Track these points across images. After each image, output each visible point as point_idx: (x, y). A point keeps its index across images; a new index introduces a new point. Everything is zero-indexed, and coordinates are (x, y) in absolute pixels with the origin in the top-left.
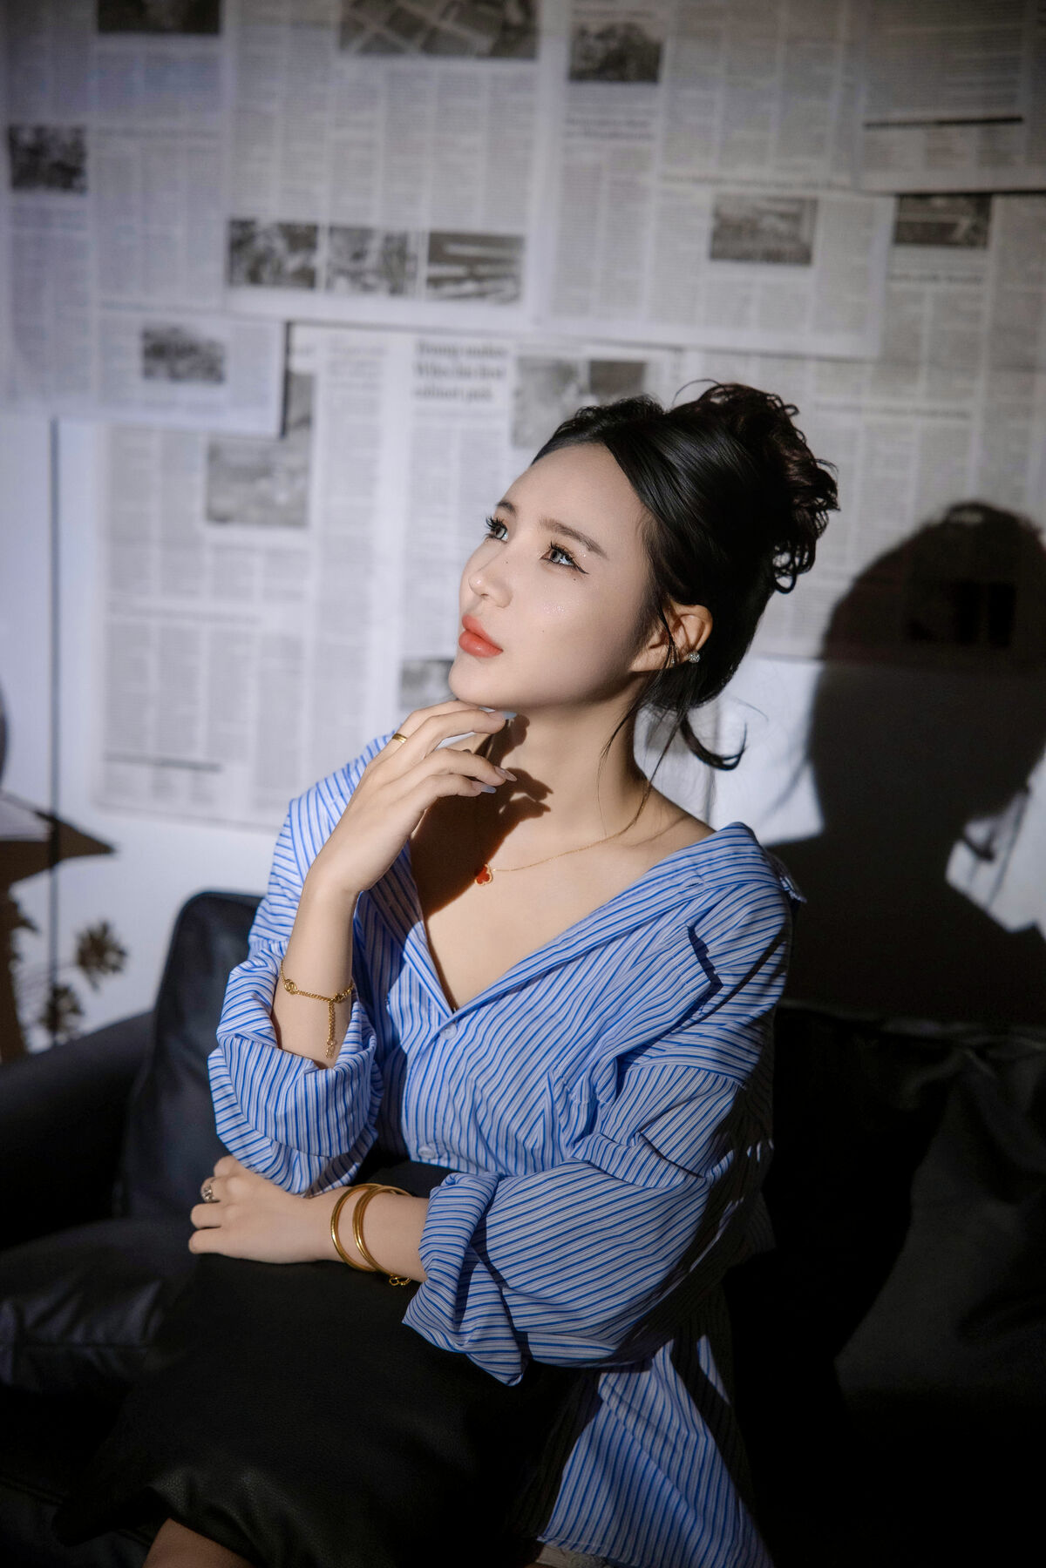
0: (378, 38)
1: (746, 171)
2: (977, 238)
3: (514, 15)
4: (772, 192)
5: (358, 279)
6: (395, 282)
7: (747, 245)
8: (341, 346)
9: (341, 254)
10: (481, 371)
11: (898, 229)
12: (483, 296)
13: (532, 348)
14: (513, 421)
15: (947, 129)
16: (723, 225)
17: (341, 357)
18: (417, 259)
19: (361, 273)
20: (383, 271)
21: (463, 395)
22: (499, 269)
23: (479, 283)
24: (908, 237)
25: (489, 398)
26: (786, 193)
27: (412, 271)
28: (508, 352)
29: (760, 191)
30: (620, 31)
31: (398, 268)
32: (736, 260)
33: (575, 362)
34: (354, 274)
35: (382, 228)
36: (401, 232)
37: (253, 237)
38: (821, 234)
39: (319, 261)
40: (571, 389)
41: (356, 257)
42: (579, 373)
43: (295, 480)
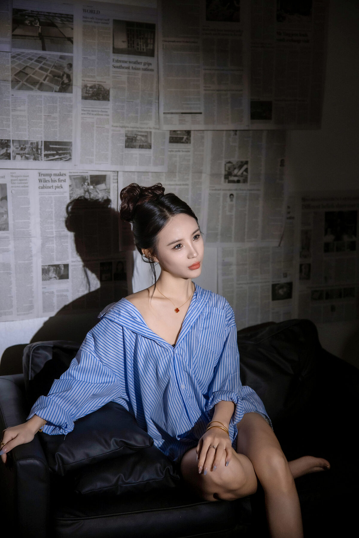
0: (23, 84)
1: (132, 124)
2: (188, 141)
3: (66, 81)
4: (140, 130)
5: (23, 156)
6: (35, 156)
7: (135, 144)
8: (14, 175)
9: (17, 148)
10: (59, 180)
11: (170, 139)
12: (61, 159)
13: (73, 173)
14: (70, 194)
15: (184, 115)
16: (128, 138)
17: (14, 178)
18: (41, 149)
19: (24, 153)
20: (31, 153)
21: (54, 187)
22: (66, 152)
23: (60, 155)
24: (172, 141)
25: (62, 187)
26: (143, 130)
27: (39, 153)
28: (66, 174)
29: (137, 129)
30: (97, 86)
31: (35, 152)
32: (132, 148)
33: (87, 176)
34: (22, 154)
35: (29, 141)
36: (35, 142)
38: (153, 141)
39: (10, 151)
40: (86, 184)
41: (22, 149)
42: (88, 179)
43: (3, 216)
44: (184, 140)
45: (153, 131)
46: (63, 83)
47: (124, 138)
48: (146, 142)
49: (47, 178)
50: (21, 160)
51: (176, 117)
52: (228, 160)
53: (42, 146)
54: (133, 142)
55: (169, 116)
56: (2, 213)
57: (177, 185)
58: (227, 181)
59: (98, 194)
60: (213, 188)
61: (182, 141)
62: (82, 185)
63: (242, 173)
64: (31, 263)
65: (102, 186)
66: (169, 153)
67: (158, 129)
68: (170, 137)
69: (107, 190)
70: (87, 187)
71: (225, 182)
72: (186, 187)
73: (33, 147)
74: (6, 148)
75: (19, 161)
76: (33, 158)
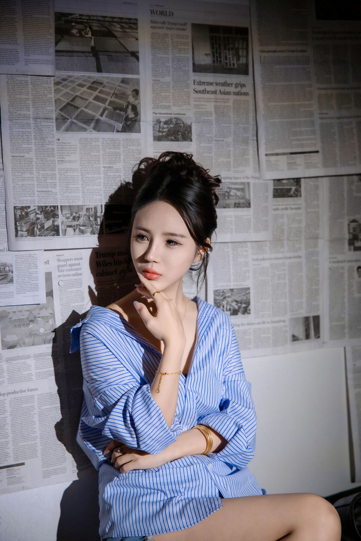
0: (72, 123)
1: (224, 173)
2: (297, 194)
3: (131, 115)
4: (234, 181)
5: (77, 228)
6: (93, 228)
7: (228, 202)
8: (61, 258)
9: (68, 218)
11: (274, 193)
15: (294, 156)
17: (62, 263)
18: (101, 217)
19: (77, 225)
20: (87, 224)
21: (118, 272)
24: (276, 194)
25: (130, 271)
26: (239, 181)
27: (99, 223)
29: (230, 181)
30: (173, 120)
31: (93, 222)
32: (224, 207)
34: (74, 226)
35: (84, 205)
36: (93, 207)
37: (27, 214)
38: (252, 195)
39: (59, 222)
41: (74, 219)
43: (48, 322)
44: (292, 192)
45: (252, 181)
46: (127, 119)
48: (243, 198)
49: (109, 259)
50: (74, 235)
51: (283, 159)
52: (352, 218)
53: (102, 212)
54: (225, 199)
55: (273, 158)
56: (47, 316)
57: (285, 258)
58: (352, 247)
60: (334, 260)
61: (289, 194)
66: (274, 212)
67: (258, 178)
68: (274, 189)
71: (350, 250)
72: (298, 260)
73: (90, 214)
74: (52, 219)
75: (72, 237)
76: (90, 231)
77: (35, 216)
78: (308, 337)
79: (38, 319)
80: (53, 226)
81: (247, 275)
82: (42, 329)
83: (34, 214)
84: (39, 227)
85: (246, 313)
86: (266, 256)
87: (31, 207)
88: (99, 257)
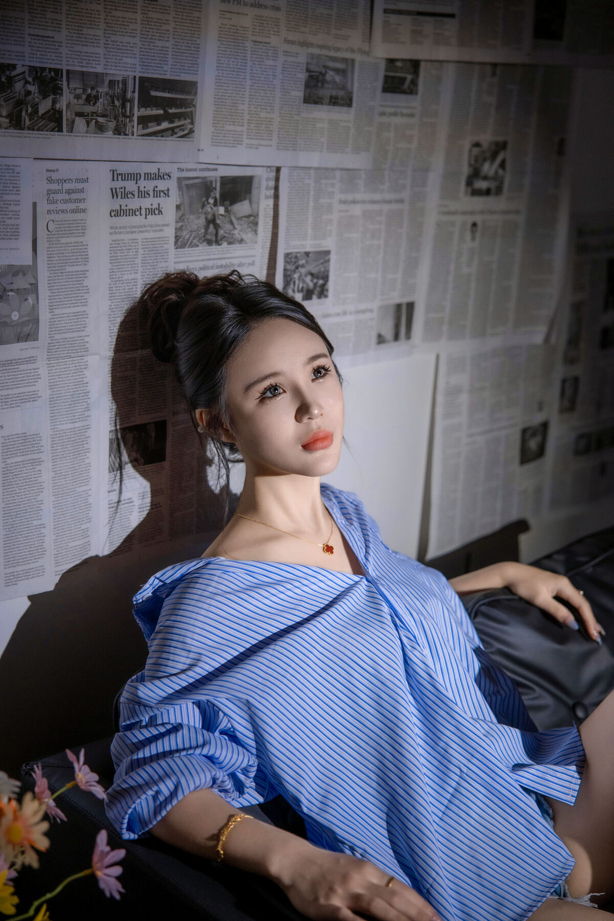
1: (321, 38)
2: (413, 88)
4: (332, 54)
5: (92, 120)
6: (118, 121)
7: (321, 92)
8: (55, 176)
9: (78, 97)
10: (154, 191)
11: (384, 83)
12: (172, 131)
13: (188, 170)
14: (176, 229)
15: (421, 18)
16: (310, 76)
17: (55, 187)
18: (131, 101)
19: (93, 113)
20: (109, 113)
21: (143, 211)
22: (183, 110)
23: (172, 122)
24: (387, 86)
25: (160, 212)
26: (339, 55)
27: (128, 113)
28: (172, 175)
29: (327, 53)
31: (118, 111)
32: (316, 103)
33: (214, 180)
34: (88, 115)
35: (107, 74)
36: (120, 79)
37: (11, 81)
38: (356, 85)
39: (62, 104)
40: (211, 201)
41: (88, 99)
42: (215, 189)
43: (26, 300)
44: (407, 85)
45: (358, 57)
47: (303, 76)
48: (344, 88)
49: (130, 186)
50: (87, 133)
51: (407, 23)
52: (476, 138)
53: (134, 92)
54: (318, 86)
55: (393, 18)
56: (25, 289)
57: (384, 201)
58: (469, 189)
59: (235, 228)
60: (445, 209)
61: (403, 88)
62: (203, 206)
63: (496, 173)
64: (87, 427)
65: (242, 208)
66: (380, 119)
67: (367, 54)
68: (385, 76)
69: (252, 218)
70: (212, 208)
71: (466, 192)
72: (400, 206)
73: (115, 93)
74: (52, 96)
75: (83, 136)
76: (113, 128)
77: (24, 86)
78: (396, 337)
79: (10, 293)
80: (52, 111)
81: (329, 228)
82: (16, 313)
83: (22, 82)
84: (30, 110)
85: (323, 296)
86: (358, 196)
87: (18, 66)
88: (115, 179)
